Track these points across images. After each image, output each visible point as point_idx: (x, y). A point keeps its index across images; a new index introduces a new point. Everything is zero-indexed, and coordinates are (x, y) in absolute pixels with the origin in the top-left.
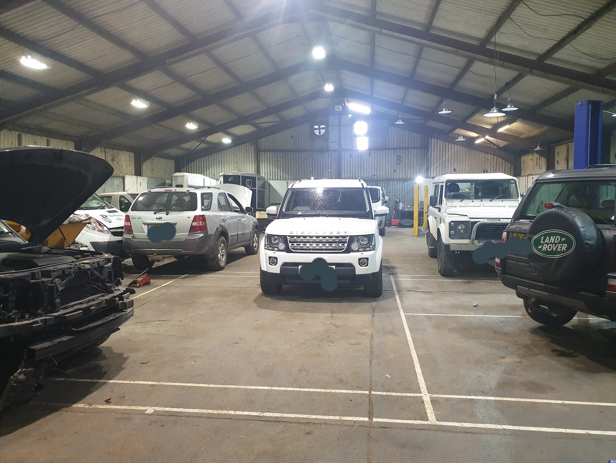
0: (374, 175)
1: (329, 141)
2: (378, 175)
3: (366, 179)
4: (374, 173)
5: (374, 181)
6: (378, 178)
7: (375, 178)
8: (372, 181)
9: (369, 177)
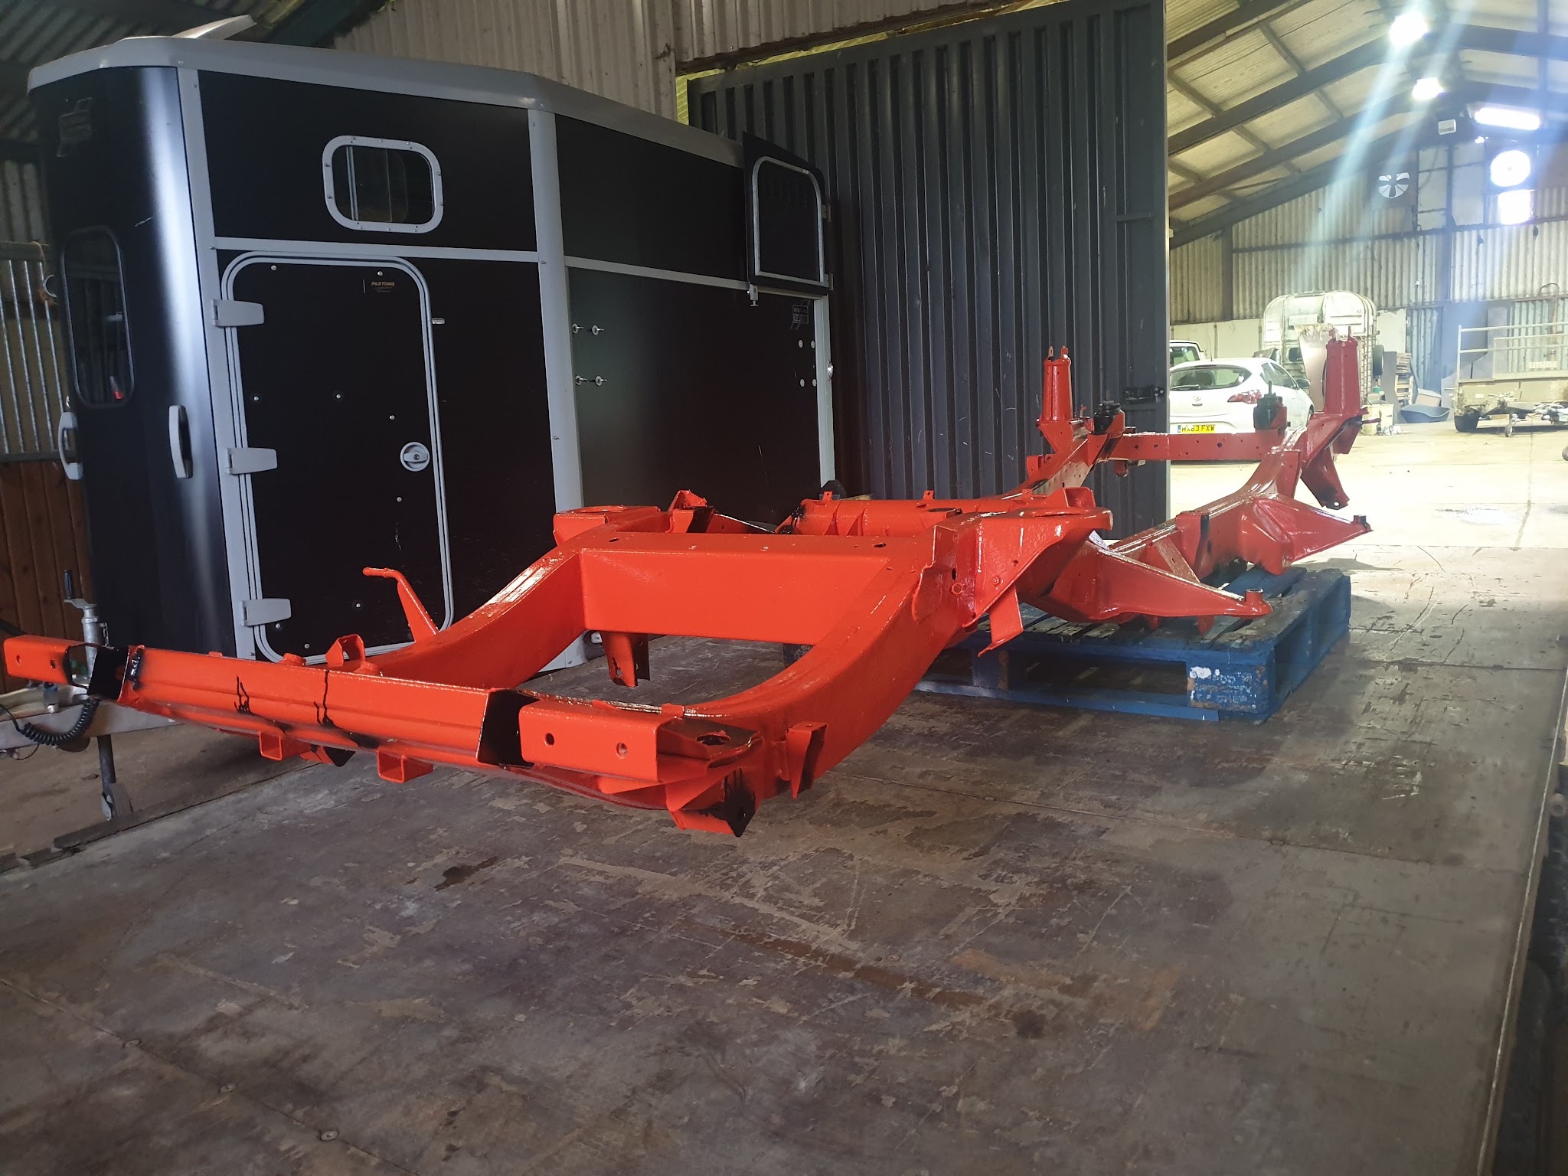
0: (1548, 285)
1: (1420, 209)
2: (1560, 284)
3: (1525, 295)
4: (1548, 279)
5: (1548, 300)
6: (1558, 292)
7: (1549, 293)
8: (1541, 301)
9: (1532, 291)
